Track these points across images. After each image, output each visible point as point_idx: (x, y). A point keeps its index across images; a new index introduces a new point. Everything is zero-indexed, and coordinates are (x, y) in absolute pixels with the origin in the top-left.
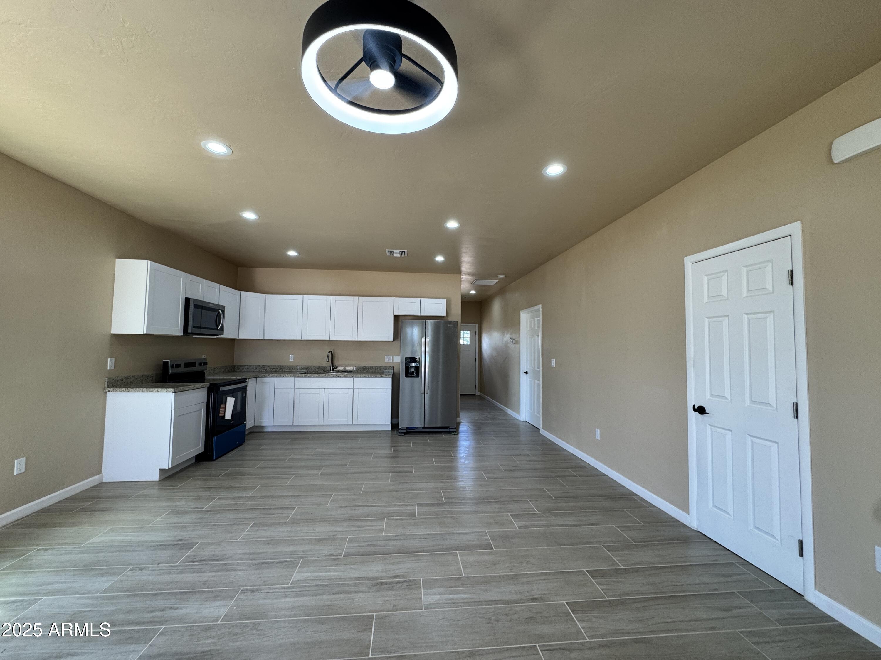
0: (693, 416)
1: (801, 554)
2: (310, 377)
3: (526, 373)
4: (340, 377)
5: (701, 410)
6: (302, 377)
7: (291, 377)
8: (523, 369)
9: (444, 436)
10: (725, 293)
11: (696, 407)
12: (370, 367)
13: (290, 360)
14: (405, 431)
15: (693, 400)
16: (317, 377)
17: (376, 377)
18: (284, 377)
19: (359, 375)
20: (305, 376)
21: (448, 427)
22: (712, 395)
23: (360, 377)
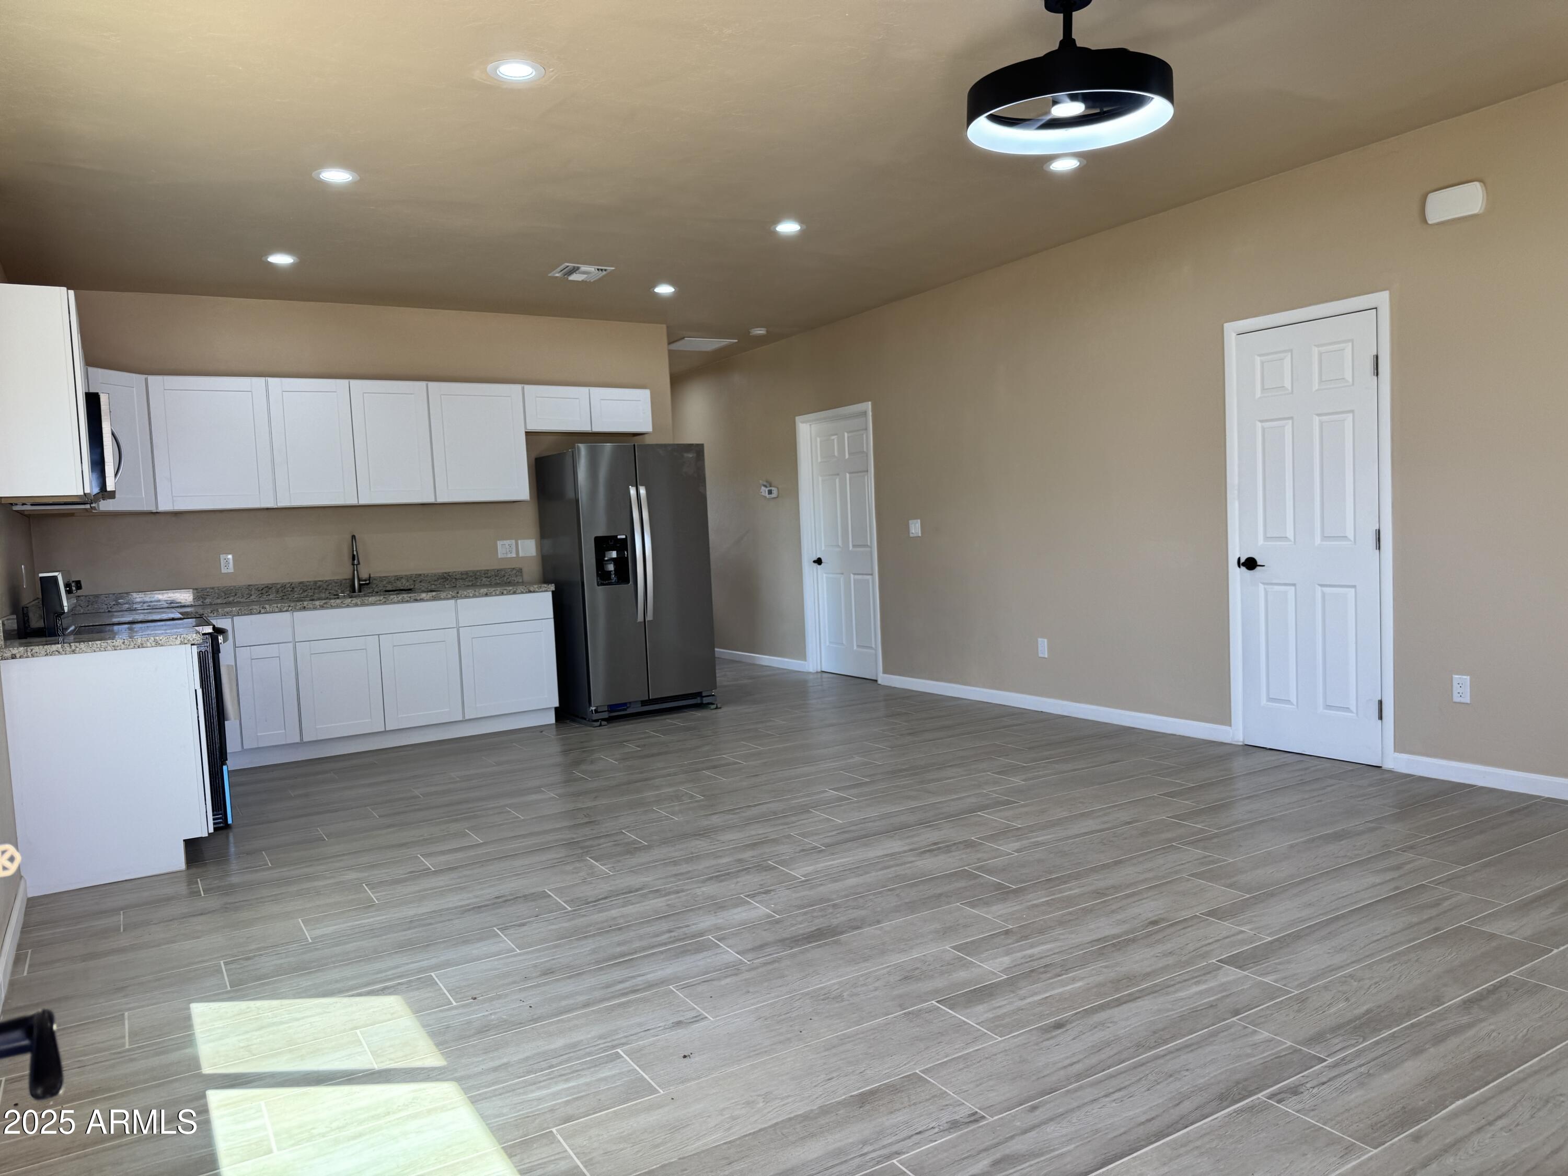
0: (1237, 575)
1: (1381, 718)
2: (338, 607)
3: (819, 561)
4: (422, 600)
5: (1250, 564)
6: (315, 608)
7: (281, 611)
8: (808, 555)
9: (699, 714)
10: (1288, 384)
11: (1242, 561)
12: (462, 574)
13: (224, 570)
14: (606, 715)
15: (1237, 551)
16: (356, 605)
17: (515, 593)
18: (260, 613)
19: (471, 592)
20: (322, 607)
21: (699, 694)
22: (1267, 538)
23: (474, 596)
